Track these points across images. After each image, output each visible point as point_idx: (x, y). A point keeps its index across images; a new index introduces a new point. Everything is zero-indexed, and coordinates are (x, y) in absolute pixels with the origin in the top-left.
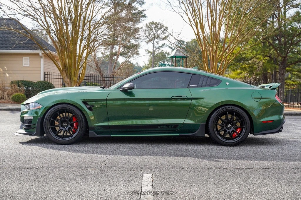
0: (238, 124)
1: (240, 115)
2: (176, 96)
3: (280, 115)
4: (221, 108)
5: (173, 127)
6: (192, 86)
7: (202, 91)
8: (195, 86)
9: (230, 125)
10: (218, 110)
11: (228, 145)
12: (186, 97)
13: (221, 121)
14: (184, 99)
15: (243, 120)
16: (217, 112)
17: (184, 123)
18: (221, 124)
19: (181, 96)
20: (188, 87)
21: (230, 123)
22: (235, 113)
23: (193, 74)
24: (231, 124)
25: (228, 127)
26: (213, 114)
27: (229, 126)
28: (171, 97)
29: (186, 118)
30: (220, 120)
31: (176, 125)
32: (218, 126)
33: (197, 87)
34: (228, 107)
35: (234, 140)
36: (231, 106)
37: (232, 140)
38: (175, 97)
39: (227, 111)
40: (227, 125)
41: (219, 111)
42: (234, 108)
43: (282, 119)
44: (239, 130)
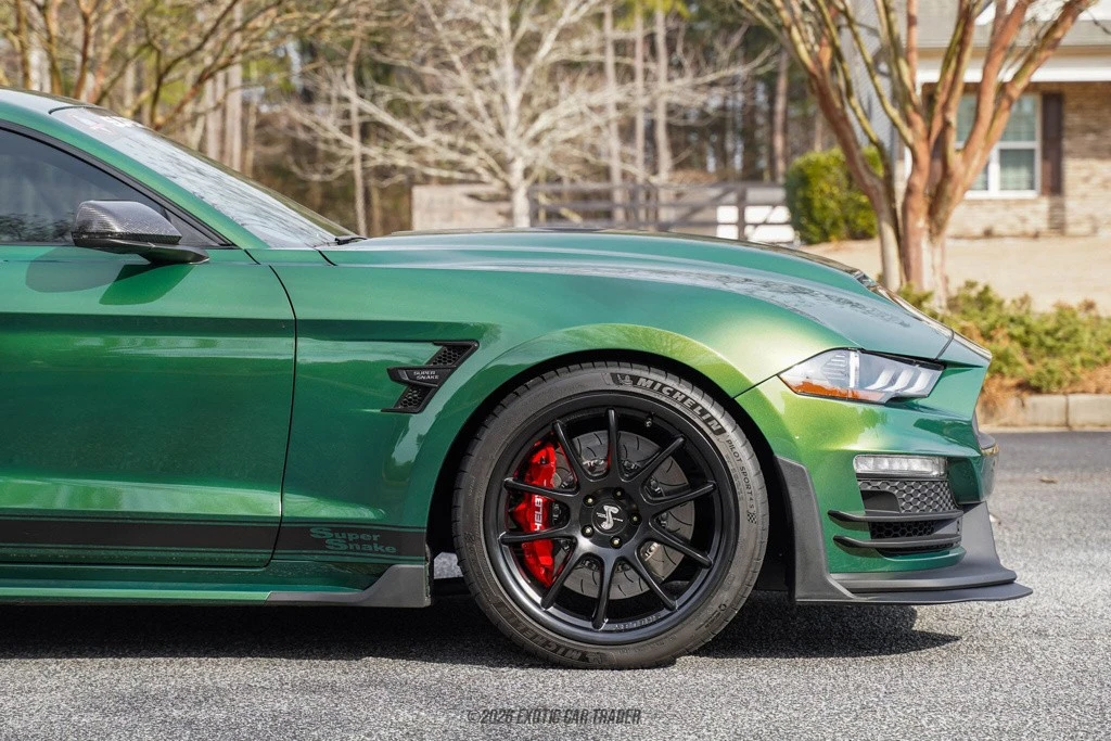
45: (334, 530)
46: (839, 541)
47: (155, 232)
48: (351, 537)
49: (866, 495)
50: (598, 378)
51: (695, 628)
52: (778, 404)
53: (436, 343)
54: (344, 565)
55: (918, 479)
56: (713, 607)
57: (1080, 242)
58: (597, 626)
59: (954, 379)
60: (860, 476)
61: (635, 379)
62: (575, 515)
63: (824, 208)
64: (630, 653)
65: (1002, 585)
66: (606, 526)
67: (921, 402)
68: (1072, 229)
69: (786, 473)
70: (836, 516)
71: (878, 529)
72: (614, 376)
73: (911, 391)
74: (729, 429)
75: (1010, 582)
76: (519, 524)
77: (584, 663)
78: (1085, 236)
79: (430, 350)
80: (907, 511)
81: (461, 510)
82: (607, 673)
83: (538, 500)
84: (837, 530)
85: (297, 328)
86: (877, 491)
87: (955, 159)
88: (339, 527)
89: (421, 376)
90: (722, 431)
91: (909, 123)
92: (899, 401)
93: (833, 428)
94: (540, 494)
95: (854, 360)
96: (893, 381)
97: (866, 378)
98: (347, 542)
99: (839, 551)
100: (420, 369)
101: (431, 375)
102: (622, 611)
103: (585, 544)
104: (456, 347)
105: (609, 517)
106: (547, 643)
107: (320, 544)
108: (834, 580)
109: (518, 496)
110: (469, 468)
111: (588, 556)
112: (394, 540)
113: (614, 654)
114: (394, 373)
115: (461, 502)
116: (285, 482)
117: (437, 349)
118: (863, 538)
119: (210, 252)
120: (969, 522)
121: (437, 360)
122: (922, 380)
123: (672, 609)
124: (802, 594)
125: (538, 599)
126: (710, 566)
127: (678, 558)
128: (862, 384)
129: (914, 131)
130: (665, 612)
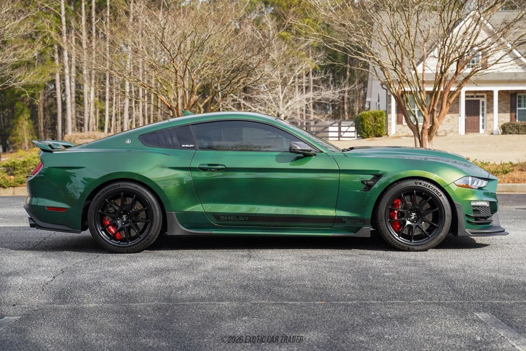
45: (348, 219)
46: (468, 221)
47: (307, 149)
48: (352, 220)
49: (474, 210)
50: (412, 183)
51: (434, 242)
52: (454, 189)
53: (373, 175)
54: (350, 227)
55: (485, 207)
56: (439, 237)
57: (443, 138)
58: (411, 241)
59: (491, 183)
60: (473, 206)
61: (420, 183)
62: (406, 215)
63: (368, 128)
64: (420, 248)
65: (502, 232)
66: (413, 218)
67: (484, 188)
68: (440, 134)
69: (456, 205)
70: (467, 216)
71: (476, 218)
72: (415, 183)
73: (482, 186)
74: (443, 195)
75: (504, 231)
76: (392, 218)
77: (409, 250)
78: (444, 136)
79: (371, 177)
80: (482, 214)
81: (379, 214)
82: (415, 252)
83: (396, 212)
84: (467, 219)
85: (339, 171)
86: (476, 210)
87: (436, 119)
88: (349, 218)
89: (369, 183)
90: (441, 195)
91: (423, 110)
92: (480, 188)
93: (465, 195)
94: (397, 210)
95: (470, 179)
96: (477, 184)
97: (473, 182)
98: (351, 221)
99: (467, 224)
100: (369, 181)
101: (372, 182)
102: (417, 238)
103: (408, 223)
104: (377, 176)
105: (413, 216)
106: (400, 245)
107: (345, 222)
108: (467, 230)
109: (392, 211)
110: (381, 204)
111: (409, 225)
112: (363, 221)
113: (416, 248)
114: (363, 182)
115: (379, 212)
116: (336, 208)
117: (373, 176)
118: (473, 221)
119: (317, 153)
120: (494, 217)
121: (372, 180)
122: (484, 183)
123: (429, 237)
124: (459, 234)
125: (397, 235)
126: (438, 227)
127: (429, 225)
128: (471, 185)
129: (425, 112)
130: (427, 238)
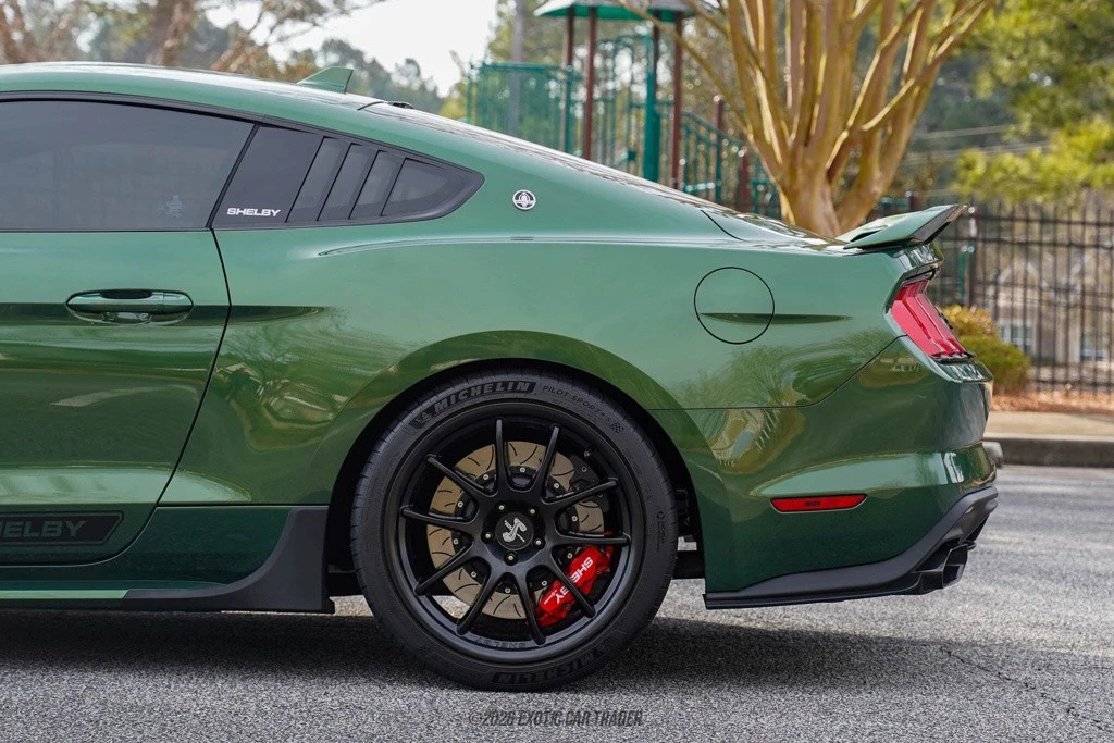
0: (590, 518)
1: (594, 447)
2: (106, 294)
3: (930, 453)
4: (450, 391)
5: (74, 530)
6: (247, 212)
7: (314, 254)
8: (266, 213)
9: (519, 525)
10: (426, 404)
11: (497, 677)
12: (181, 300)
13: (457, 492)
14: (161, 313)
15: (620, 484)
16: (415, 424)
17: (158, 504)
18: (461, 512)
19: (147, 293)
20: (209, 226)
21: (517, 507)
22: (556, 430)
23: (258, 124)
24: (526, 518)
25: (507, 537)
26: (390, 438)
27: (514, 530)
28: (62, 301)
29: (179, 461)
30: (446, 483)
31: (100, 520)
32: (430, 528)
33: (287, 220)
34: (505, 384)
35: (549, 639)
36: (524, 379)
37: (531, 643)
38: (100, 300)
39: (493, 416)
40: (493, 523)
41: (431, 410)
42: (549, 390)
43: (944, 481)
44: (588, 563)
